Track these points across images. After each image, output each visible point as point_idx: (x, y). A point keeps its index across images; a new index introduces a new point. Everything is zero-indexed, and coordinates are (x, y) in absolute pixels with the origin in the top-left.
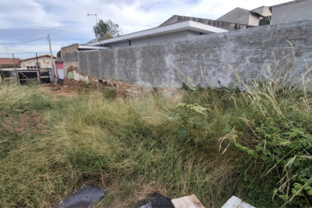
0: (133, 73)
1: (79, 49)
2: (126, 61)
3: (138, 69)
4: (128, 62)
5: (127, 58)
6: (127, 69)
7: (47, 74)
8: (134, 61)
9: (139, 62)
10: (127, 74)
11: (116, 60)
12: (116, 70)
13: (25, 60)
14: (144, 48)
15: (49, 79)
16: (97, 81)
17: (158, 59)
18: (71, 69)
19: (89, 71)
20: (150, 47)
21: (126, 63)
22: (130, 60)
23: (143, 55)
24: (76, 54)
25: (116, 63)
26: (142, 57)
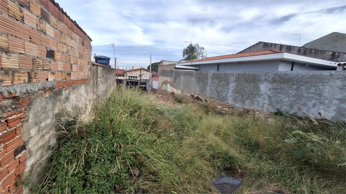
0: (225, 93)
1: (175, 68)
2: (219, 83)
3: (230, 91)
4: (221, 84)
5: (220, 81)
6: (219, 89)
7: (145, 83)
8: (228, 83)
9: (232, 86)
10: (219, 94)
11: (210, 81)
12: (208, 88)
13: (129, 71)
14: (239, 75)
15: (145, 88)
16: (189, 95)
17: (252, 85)
18: (165, 83)
19: (181, 86)
20: (245, 74)
21: (219, 84)
22: (223, 82)
23: (237, 80)
24: (172, 71)
25: (209, 83)
26: (235, 81)
